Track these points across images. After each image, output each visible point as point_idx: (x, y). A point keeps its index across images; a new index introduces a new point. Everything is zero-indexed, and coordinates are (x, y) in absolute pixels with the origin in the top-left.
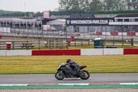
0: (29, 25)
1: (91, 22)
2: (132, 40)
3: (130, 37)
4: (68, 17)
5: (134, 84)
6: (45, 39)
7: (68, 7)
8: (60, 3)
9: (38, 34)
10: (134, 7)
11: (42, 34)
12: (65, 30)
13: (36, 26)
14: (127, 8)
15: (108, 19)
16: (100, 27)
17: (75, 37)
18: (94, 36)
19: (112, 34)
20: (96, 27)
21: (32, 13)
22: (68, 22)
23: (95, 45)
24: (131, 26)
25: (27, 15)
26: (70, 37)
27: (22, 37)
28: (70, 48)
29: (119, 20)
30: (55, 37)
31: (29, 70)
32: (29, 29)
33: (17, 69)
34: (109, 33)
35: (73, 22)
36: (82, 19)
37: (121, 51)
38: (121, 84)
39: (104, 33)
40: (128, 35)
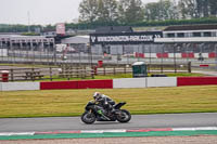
0: (34, 44)
1: (127, 38)
2: (189, 64)
3: (185, 61)
4: (93, 31)
5: (193, 129)
6: (60, 65)
7: (94, 17)
8: (81, 12)
9: (48, 58)
10: (192, 14)
11: (55, 57)
12: (89, 51)
13: (46, 46)
14: (181, 16)
15: (153, 34)
16: (141, 46)
17: (105, 62)
18: (132, 60)
19: (159, 56)
20: (135, 46)
21: (39, 26)
22: (94, 39)
23: (134, 73)
24: (187, 43)
25: (32, 29)
26: (96, 62)
27: (25, 63)
28: (97, 78)
29: (170, 35)
30: (75, 61)
31: (35, 111)
32: (35, 50)
33: (18, 110)
34: (154, 55)
35: (100, 39)
36: (114, 35)
37: (173, 81)
38: (174, 129)
39: (147, 55)
40: (184, 56)
